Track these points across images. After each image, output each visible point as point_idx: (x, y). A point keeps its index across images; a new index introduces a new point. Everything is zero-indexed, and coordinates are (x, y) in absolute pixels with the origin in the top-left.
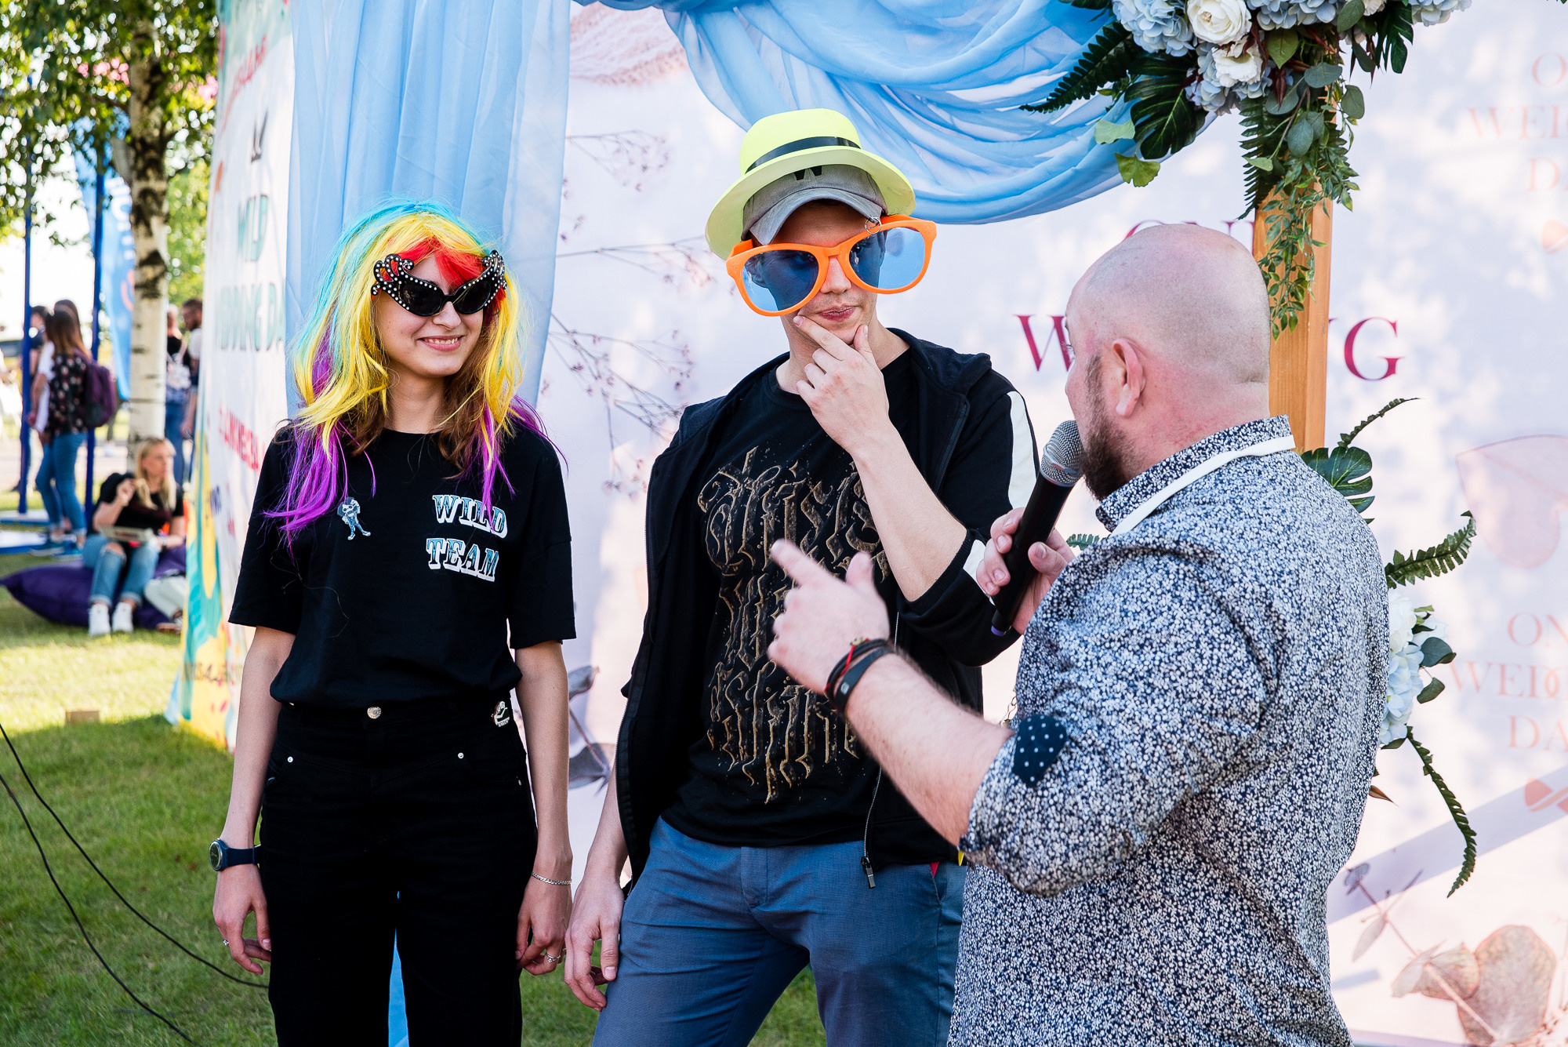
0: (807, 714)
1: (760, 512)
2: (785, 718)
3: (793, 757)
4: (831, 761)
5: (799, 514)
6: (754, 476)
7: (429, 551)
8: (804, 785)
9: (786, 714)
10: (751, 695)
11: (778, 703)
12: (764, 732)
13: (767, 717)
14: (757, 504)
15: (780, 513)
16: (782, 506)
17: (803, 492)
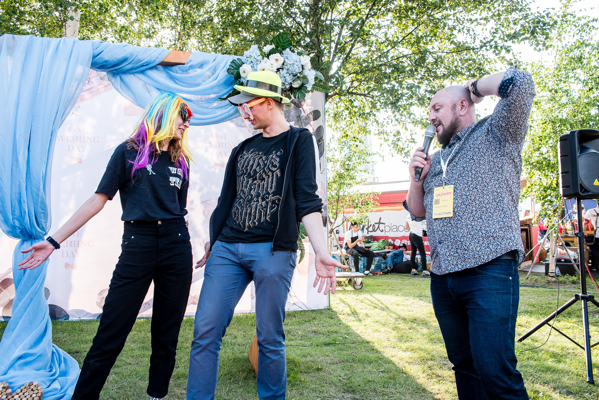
0: (258, 209)
1: (250, 160)
2: (251, 210)
3: (253, 220)
4: (263, 222)
5: (259, 162)
6: (251, 154)
7: (171, 180)
8: (256, 227)
9: (252, 209)
10: (244, 205)
11: (250, 206)
12: (246, 214)
13: (247, 210)
14: (250, 159)
15: (254, 162)
16: (255, 160)
17: (261, 157)
